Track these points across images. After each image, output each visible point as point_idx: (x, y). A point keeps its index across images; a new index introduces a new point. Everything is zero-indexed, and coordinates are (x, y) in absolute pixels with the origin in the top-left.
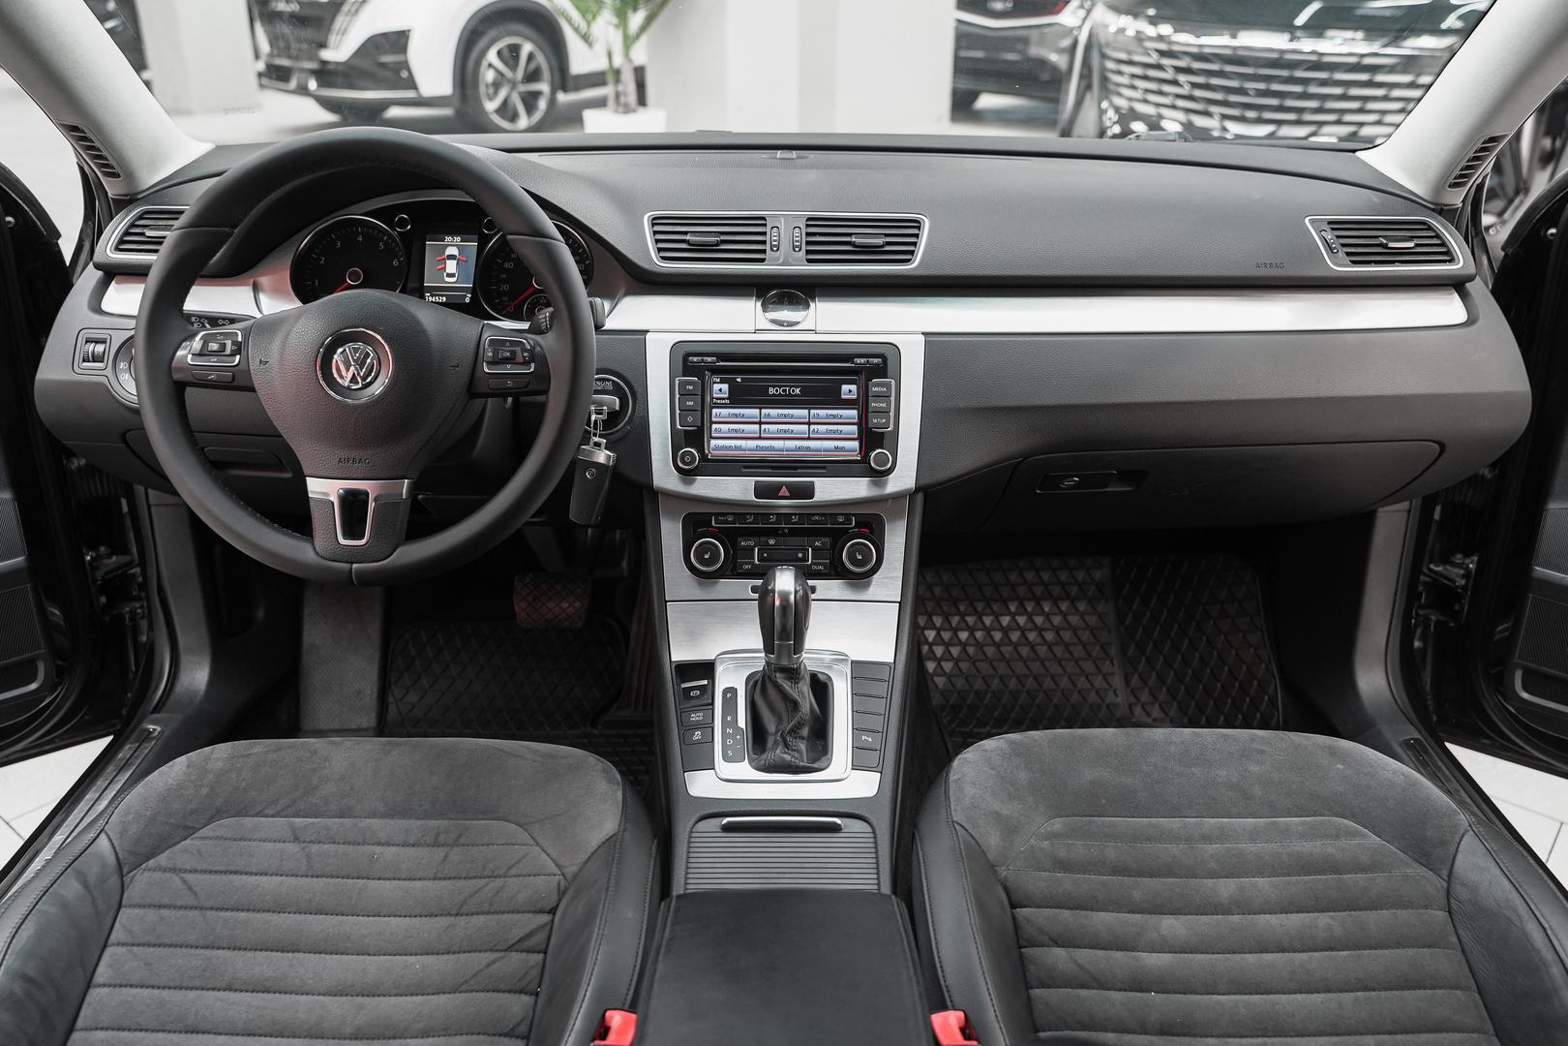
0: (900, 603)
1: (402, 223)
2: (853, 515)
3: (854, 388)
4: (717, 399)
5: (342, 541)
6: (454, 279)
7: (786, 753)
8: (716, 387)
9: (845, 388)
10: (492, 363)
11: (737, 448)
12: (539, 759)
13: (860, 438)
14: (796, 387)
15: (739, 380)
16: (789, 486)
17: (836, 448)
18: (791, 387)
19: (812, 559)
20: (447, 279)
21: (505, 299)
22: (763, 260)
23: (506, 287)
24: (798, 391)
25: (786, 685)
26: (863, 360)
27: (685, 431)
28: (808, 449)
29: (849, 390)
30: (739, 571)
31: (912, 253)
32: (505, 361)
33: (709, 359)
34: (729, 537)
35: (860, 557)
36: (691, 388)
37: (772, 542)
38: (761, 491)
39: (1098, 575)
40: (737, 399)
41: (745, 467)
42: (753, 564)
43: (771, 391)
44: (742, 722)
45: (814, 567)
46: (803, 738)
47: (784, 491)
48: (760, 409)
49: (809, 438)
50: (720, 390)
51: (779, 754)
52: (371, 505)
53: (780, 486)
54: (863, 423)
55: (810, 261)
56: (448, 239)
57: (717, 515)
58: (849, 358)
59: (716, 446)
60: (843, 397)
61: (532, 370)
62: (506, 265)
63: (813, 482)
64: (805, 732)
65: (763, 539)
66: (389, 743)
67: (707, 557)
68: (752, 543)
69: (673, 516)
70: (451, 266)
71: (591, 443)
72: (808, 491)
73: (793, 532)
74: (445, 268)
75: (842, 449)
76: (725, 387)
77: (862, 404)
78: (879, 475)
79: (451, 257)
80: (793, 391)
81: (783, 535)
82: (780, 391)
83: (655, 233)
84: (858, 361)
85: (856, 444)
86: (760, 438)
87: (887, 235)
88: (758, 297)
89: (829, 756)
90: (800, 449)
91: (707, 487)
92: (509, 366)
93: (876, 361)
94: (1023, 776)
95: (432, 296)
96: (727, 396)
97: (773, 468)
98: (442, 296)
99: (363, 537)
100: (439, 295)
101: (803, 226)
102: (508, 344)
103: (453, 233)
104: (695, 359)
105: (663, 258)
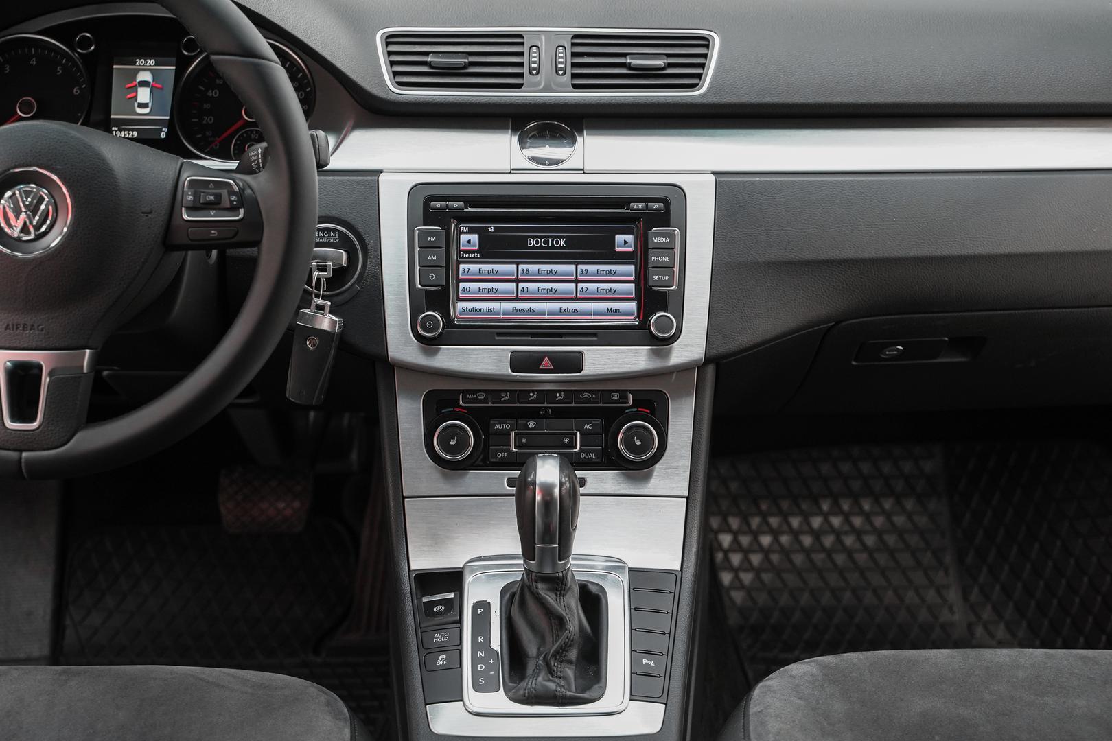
0: (687, 498)
1: (85, 43)
2: (631, 391)
3: (630, 238)
4: (466, 252)
5: (9, 424)
6: (147, 111)
7: (549, 680)
8: (464, 238)
9: (620, 238)
10: (192, 209)
11: (490, 311)
12: (250, 690)
13: (638, 299)
14: (560, 237)
15: (491, 229)
16: (553, 357)
17: (609, 311)
18: (554, 237)
19: (581, 446)
20: (139, 110)
21: (209, 133)
22: (519, 86)
23: (209, 120)
24: (562, 242)
25: (550, 598)
26: (640, 205)
27: (427, 291)
28: (575, 312)
29: (624, 241)
30: (492, 460)
31: (699, 76)
32: (208, 206)
33: (455, 205)
34: (479, 419)
35: (638, 443)
36: (434, 239)
37: (532, 425)
38: (518, 363)
39: (928, 466)
40: (490, 253)
41: (499, 334)
42: (509, 451)
43: (531, 243)
44: (496, 644)
45: (583, 455)
46: (570, 662)
47: (546, 364)
48: (517, 264)
49: (576, 299)
50: (469, 242)
51: (541, 681)
52: (45, 381)
53: (541, 357)
54: (641, 280)
55: (576, 86)
56: (140, 62)
57: (466, 392)
58: (624, 202)
59: (463, 309)
60: (617, 249)
61: (241, 216)
62: (210, 93)
63: (581, 352)
64: (573, 654)
65: (521, 421)
66: (64, 672)
67: (453, 443)
68: (507, 426)
69: (411, 393)
70: (144, 95)
71: (313, 307)
72: (576, 363)
73: (558, 413)
74: (135, 98)
75: (617, 312)
76: (475, 238)
77: (639, 257)
78: (661, 343)
79: (144, 84)
80: (557, 242)
81: (546, 416)
82: (541, 242)
83: (390, 53)
84: (635, 206)
85: (633, 306)
86: (517, 299)
87: (669, 55)
88: (514, 130)
89: (601, 684)
90: (566, 312)
91: (453, 358)
92: (212, 213)
93: (656, 206)
94: (838, 707)
95: (120, 130)
96: (477, 248)
97: (533, 335)
98: (133, 130)
99: (33, 419)
100: (129, 130)
101: (567, 44)
102: (212, 186)
103: (146, 55)
104: (438, 205)
105: (401, 84)
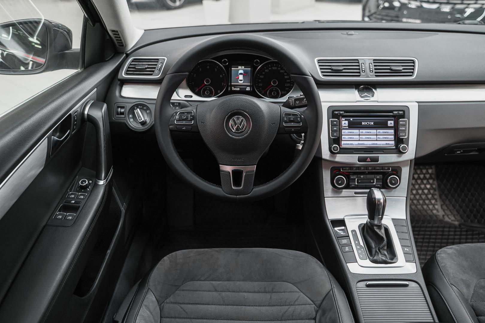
0: (406, 197)
1: (225, 62)
2: (391, 167)
3: (392, 122)
4: (344, 126)
5: (233, 187)
6: (242, 82)
7: (382, 257)
8: (343, 122)
9: (389, 122)
10: (286, 122)
11: (351, 144)
12: (292, 258)
13: (395, 140)
14: (372, 122)
15: (351, 120)
16: (370, 158)
17: (386, 144)
18: (370, 122)
19: (376, 182)
20: (240, 82)
21: (261, 89)
22: (359, 76)
23: (261, 85)
24: (372, 123)
25: (377, 231)
26: (396, 112)
27: (333, 139)
28: (376, 144)
29: (391, 123)
30: (350, 187)
31: (413, 72)
32: (291, 121)
33: (342, 112)
34: (347, 176)
35: (393, 182)
36: (335, 123)
37: (362, 177)
38: (360, 160)
40: (351, 126)
41: (355, 151)
42: (355, 184)
43: (363, 123)
44: (362, 244)
45: (377, 185)
46: (385, 250)
47: (369, 159)
48: (359, 130)
49: (377, 140)
50: (345, 123)
51: (380, 257)
52: (244, 174)
53: (367, 158)
54: (396, 134)
55: (376, 76)
56: (240, 67)
57: (342, 167)
58: (391, 111)
59: (344, 144)
60: (389, 125)
61: (301, 125)
62: (261, 77)
63: (379, 156)
64: (386, 248)
65: (359, 176)
67: (340, 182)
68: (355, 177)
69: (327, 168)
70: (241, 77)
71: (301, 143)
72: (376, 160)
73: (370, 173)
74: (238, 78)
75: (388, 144)
76: (347, 122)
77: (396, 128)
78: (400, 152)
79: (241, 74)
80: (371, 123)
81: (366, 174)
82: (366, 123)
83: (320, 66)
84: (395, 112)
85: (393, 142)
86: (359, 140)
87: (403, 66)
88: (356, 89)
89: (397, 257)
90: (374, 144)
91: (340, 158)
92: (292, 123)
93: (401, 112)
95: (234, 88)
96: (347, 125)
97: (364, 151)
98: (238, 88)
99: (241, 186)
100: (237, 88)
101: (372, 62)
102: (291, 115)
103: (241, 65)
104: (336, 112)
105: (324, 75)
